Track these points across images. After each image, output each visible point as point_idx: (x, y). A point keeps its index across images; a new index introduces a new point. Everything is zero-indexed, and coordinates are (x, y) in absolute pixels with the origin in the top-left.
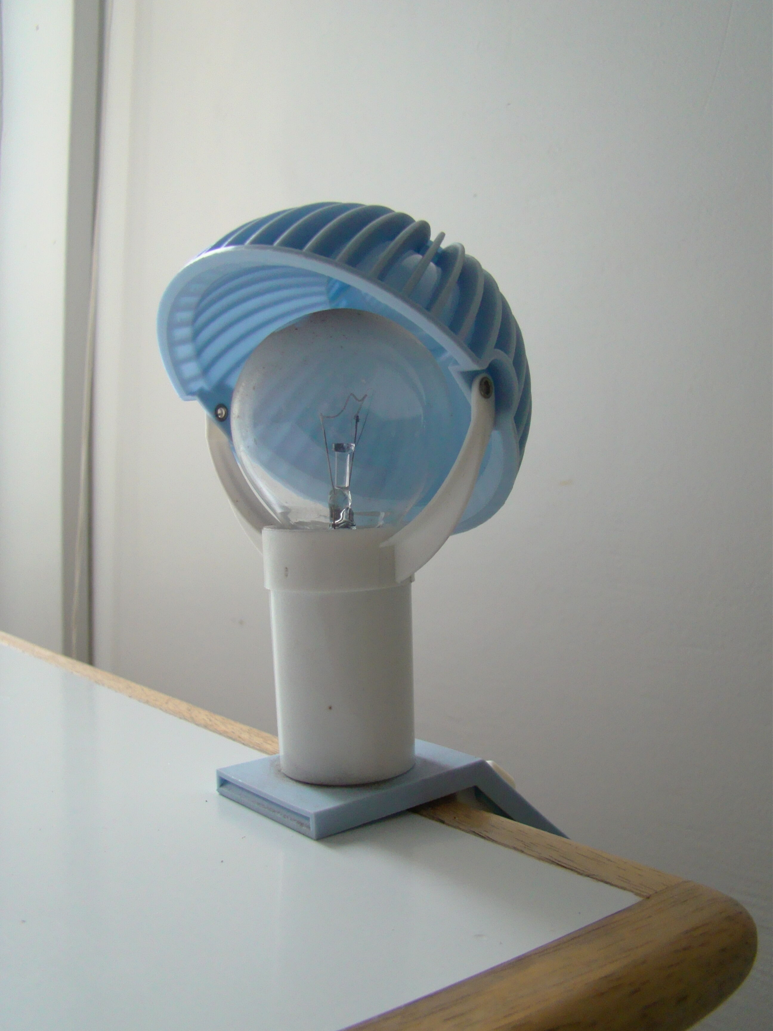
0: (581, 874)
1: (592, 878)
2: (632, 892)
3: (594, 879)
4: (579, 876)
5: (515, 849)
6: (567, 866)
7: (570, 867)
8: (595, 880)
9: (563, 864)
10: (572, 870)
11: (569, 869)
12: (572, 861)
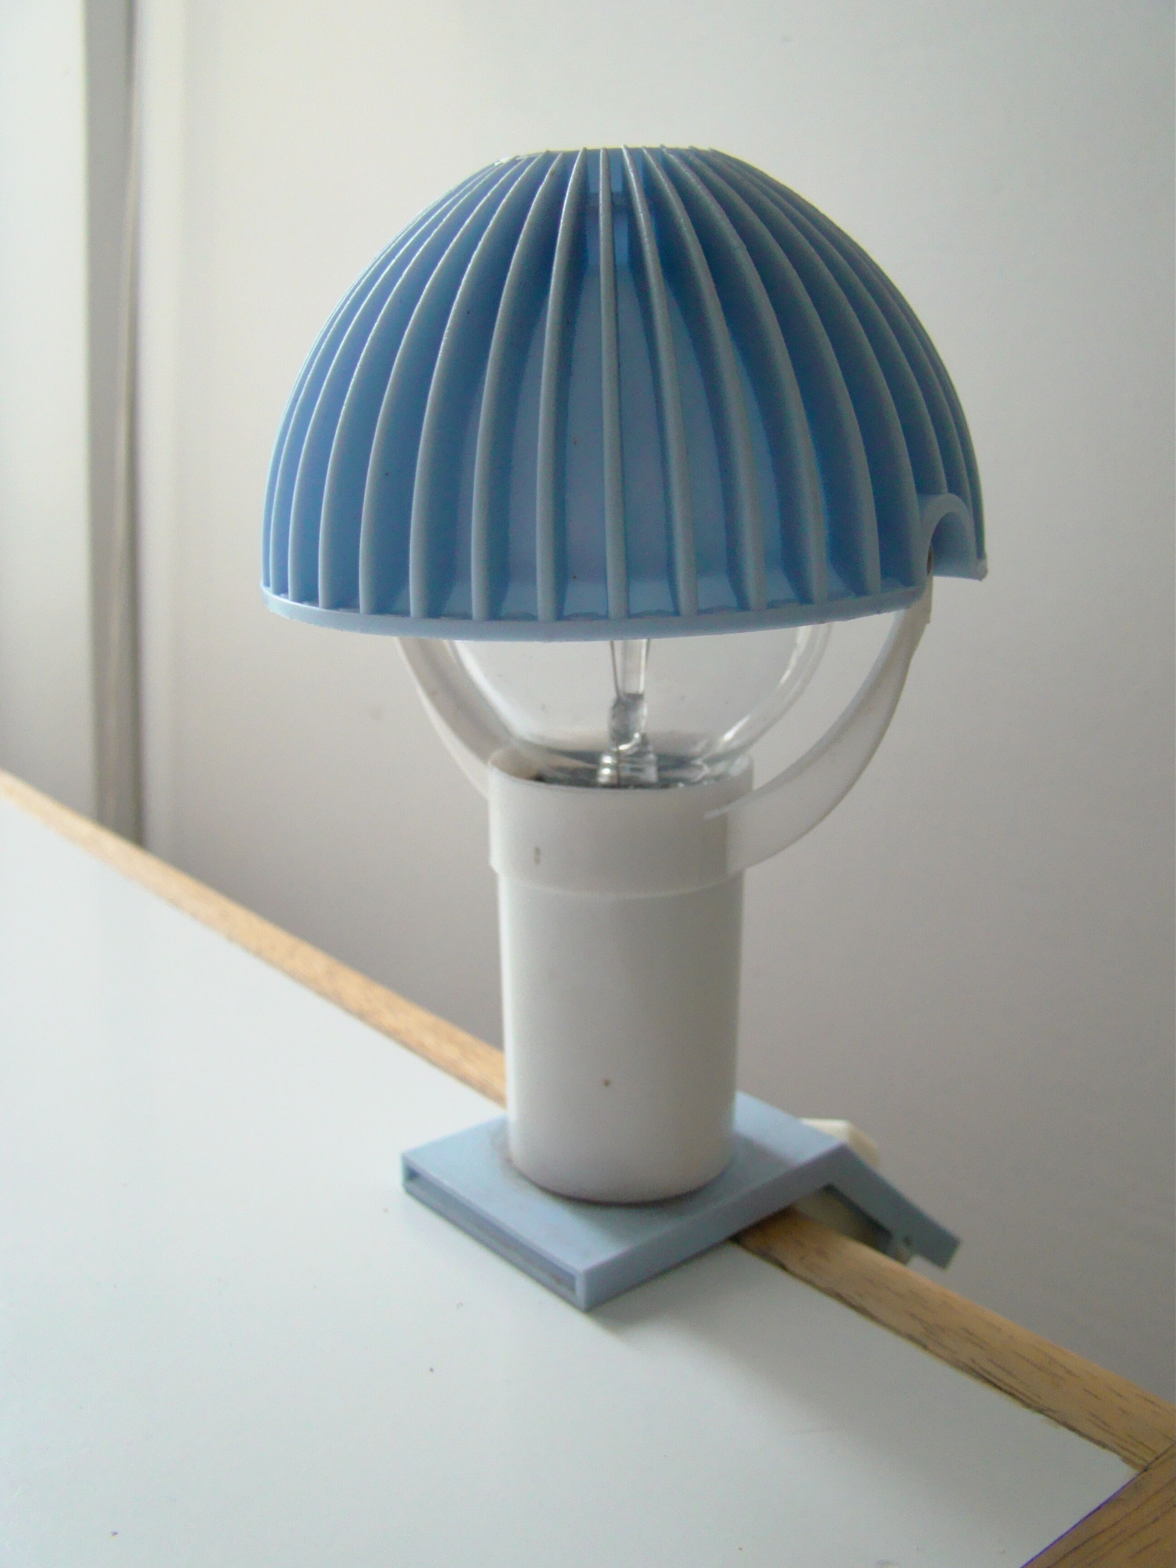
0: (1028, 1406)
1: (1047, 1416)
2: (1118, 1453)
3: (1051, 1418)
4: (1026, 1412)
5: (911, 1338)
6: (1005, 1387)
7: (1008, 1389)
8: (1053, 1421)
9: (994, 1380)
10: (1011, 1394)
11: (1005, 1392)
12: (1010, 1373)
